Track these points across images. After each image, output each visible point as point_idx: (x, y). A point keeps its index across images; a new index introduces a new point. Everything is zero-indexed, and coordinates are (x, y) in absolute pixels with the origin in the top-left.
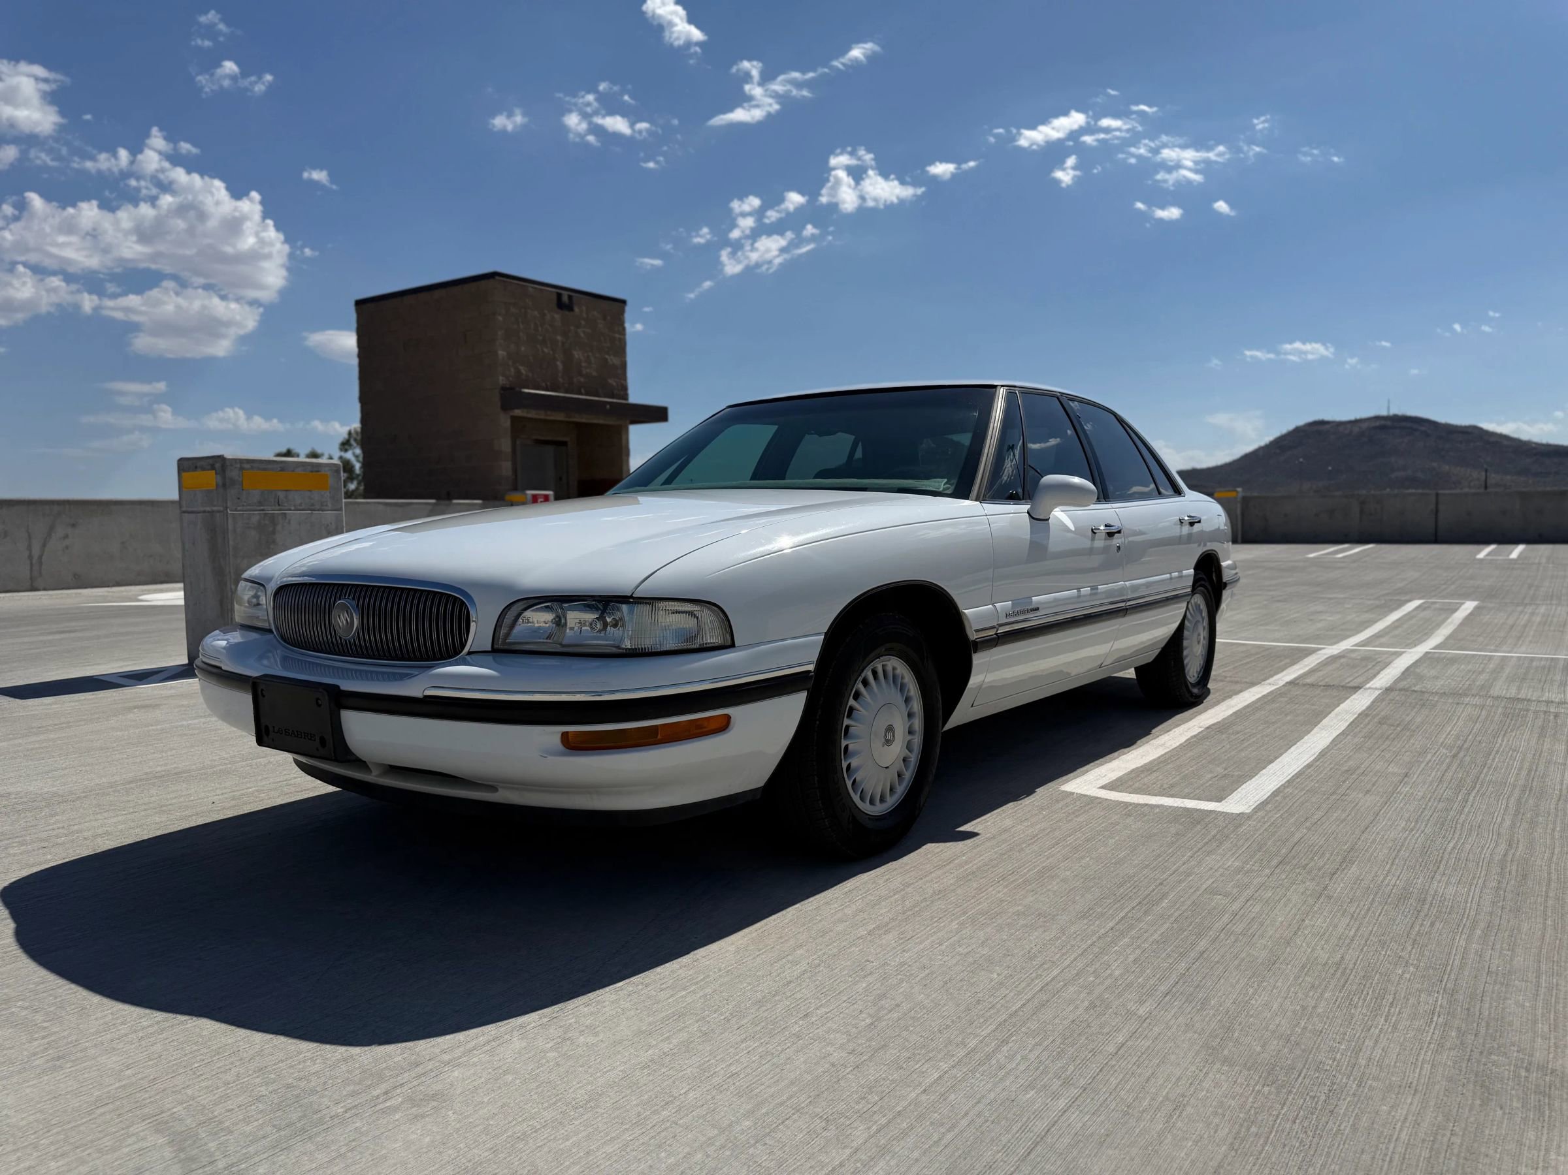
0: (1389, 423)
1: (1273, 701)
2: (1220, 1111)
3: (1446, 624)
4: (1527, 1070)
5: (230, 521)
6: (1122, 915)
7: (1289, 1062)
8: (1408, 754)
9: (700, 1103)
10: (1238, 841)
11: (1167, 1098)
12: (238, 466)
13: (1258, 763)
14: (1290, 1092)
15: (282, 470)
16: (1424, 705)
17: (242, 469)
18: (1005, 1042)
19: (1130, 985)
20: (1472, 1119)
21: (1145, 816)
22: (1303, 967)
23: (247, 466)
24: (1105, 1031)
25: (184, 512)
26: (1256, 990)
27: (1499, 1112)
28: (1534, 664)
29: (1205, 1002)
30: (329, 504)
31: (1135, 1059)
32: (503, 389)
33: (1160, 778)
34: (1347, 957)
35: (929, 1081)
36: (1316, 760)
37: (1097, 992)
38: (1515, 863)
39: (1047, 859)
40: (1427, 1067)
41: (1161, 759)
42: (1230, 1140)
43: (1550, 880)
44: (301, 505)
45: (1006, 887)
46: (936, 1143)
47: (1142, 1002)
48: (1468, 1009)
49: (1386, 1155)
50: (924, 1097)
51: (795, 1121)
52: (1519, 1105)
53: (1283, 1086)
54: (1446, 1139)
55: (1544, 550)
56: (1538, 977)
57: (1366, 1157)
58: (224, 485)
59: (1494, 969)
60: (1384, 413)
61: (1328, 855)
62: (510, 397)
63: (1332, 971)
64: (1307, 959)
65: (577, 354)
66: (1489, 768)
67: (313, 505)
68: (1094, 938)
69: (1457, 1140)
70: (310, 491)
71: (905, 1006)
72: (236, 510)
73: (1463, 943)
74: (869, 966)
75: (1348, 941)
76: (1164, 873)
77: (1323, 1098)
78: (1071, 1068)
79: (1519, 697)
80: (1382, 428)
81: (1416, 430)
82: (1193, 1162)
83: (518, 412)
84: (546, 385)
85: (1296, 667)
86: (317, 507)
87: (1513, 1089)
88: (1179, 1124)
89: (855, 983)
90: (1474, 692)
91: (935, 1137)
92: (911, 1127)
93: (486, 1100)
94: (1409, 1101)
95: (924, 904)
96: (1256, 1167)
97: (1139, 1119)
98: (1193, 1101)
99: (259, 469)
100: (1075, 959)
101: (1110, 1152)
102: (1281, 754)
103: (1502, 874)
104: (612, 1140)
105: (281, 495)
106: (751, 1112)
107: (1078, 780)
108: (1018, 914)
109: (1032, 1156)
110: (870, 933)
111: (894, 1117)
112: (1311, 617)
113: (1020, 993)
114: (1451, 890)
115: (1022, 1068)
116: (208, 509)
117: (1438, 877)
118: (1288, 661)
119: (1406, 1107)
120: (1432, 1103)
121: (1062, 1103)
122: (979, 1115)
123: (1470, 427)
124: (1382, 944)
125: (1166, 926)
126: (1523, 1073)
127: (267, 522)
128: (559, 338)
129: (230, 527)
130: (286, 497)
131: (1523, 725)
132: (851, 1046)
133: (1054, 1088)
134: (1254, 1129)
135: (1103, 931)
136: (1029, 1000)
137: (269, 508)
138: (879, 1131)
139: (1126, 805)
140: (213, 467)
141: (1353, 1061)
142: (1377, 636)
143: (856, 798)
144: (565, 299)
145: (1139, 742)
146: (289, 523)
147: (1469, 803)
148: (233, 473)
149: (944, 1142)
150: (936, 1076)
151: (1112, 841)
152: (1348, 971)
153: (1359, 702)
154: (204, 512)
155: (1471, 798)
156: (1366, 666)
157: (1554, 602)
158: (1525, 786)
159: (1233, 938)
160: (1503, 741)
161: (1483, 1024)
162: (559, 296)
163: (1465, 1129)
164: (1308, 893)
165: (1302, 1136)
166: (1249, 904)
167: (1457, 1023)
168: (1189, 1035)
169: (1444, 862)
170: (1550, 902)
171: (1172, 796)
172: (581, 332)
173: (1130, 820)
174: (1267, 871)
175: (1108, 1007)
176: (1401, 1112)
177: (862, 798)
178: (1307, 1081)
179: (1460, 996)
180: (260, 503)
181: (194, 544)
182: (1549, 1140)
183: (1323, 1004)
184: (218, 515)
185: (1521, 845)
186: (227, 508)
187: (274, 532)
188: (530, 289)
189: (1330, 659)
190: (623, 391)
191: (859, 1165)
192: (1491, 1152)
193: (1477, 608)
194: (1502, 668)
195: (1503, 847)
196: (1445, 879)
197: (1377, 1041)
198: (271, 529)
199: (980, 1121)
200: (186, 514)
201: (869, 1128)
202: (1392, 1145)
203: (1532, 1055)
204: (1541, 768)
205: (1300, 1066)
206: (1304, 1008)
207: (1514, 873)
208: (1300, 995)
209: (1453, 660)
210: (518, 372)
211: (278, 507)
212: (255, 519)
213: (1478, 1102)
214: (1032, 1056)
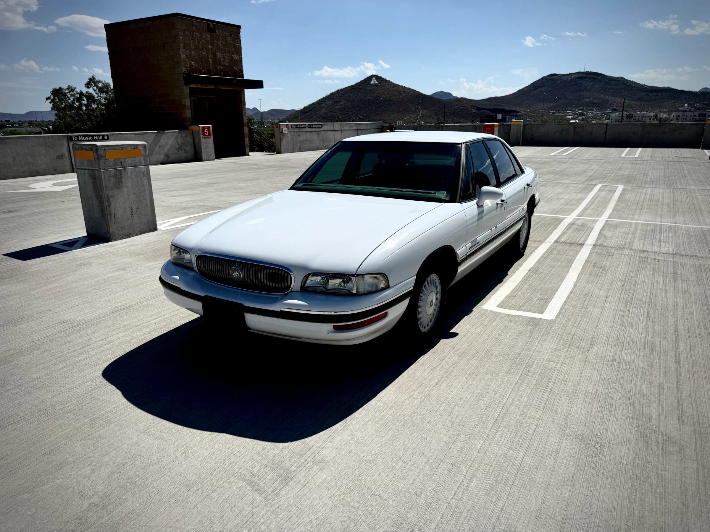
0: (584, 75)
1: (551, 253)
2: (570, 455)
3: (612, 200)
4: (658, 435)
5: (102, 173)
6: (521, 372)
7: (587, 435)
8: (606, 284)
9: (409, 459)
10: (553, 334)
11: (553, 451)
12: (103, 149)
13: (552, 291)
14: (589, 446)
15: (122, 149)
16: (609, 255)
17: (105, 150)
18: (497, 431)
19: (530, 405)
20: (644, 454)
21: (517, 322)
22: (585, 394)
23: (107, 148)
24: (528, 425)
25: (78, 169)
26: (572, 405)
27: (651, 451)
28: (649, 228)
29: (556, 411)
30: (143, 163)
31: (540, 436)
32: (184, 74)
33: (518, 300)
34: (599, 390)
35: (478, 448)
36: (573, 289)
37: (521, 408)
38: (649, 343)
39: (487, 345)
40: (629, 435)
41: (516, 289)
42: (574, 466)
43: (661, 351)
44: (131, 164)
45: (477, 360)
46: (489, 471)
47: (536, 412)
48: (639, 411)
49: (620, 469)
50: (479, 454)
51: (442, 465)
52: (657, 448)
53: (586, 444)
54: (637, 462)
55: (649, 150)
56: (659, 396)
57: (615, 470)
58: (98, 158)
59: (645, 393)
60: (582, 71)
61: (585, 341)
62: (189, 78)
63: (594, 396)
64: (586, 391)
65: (218, 55)
66: (636, 292)
67: (136, 164)
68: (514, 384)
69: (640, 462)
70: (134, 157)
71: (460, 417)
72: (104, 169)
73: (635, 382)
74: (442, 399)
75: (598, 382)
76: (530, 351)
77: (599, 448)
78: (521, 441)
79: (644, 249)
80: (581, 78)
81: (596, 79)
82: (565, 474)
83: (192, 86)
84: (205, 71)
85: (556, 230)
86: (138, 164)
87: (655, 442)
88: (558, 460)
89: (440, 407)
90: (627, 247)
91: (488, 469)
92: (479, 466)
93: (339, 461)
94: (625, 448)
95: (451, 369)
96: (584, 475)
97: (546, 459)
98: (561, 451)
99: (112, 149)
100: (510, 394)
101: (541, 472)
102: (560, 285)
103: (645, 349)
104: (388, 475)
105: (123, 160)
106: (427, 463)
107: (488, 303)
108: (485, 373)
109: (518, 475)
110: (437, 383)
111: (473, 463)
112: (557, 197)
113: (496, 409)
114: (629, 357)
115: (506, 441)
116: (91, 168)
117: (624, 351)
118: (552, 227)
119: (624, 450)
120: (632, 449)
121: (522, 454)
122: (498, 460)
123: (620, 77)
124: (609, 383)
125: (537, 377)
126: (657, 436)
127: (118, 173)
128: (210, 46)
129: (103, 177)
130: (125, 161)
131: (646, 267)
132: (448, 434)
133: (518, 449)
134: (581, 461)
135: (516, 381)
136: (500, 413)
137: (118, 167)
138: (469, 468)
139: (509, 315)
140: (91, 149)
141: (606, 434)
142: (585, 209)
143: (420, 327)
144: (212, 26)
145: (504, 280)
146: (127, 173)
147: (631, 312)
148: (101, 152)
149: (491, 471)
150: (480, 445)
151: (508, 335)
152: (600, 396)
153: (584, 253)
154: (89, 169)
155: (631, 309)
156: (584, 230)
157: (654, 186)
158: (649, 302)
159: (560, 382)
160: (640, 276)
161: (644, 416)
162: (209, 24)
163: (642, 458)
164: (582, 360)
165: (595, 463)
166: (562, 367)
167: (636, 416)
168: (554, 425)
169: (625, 343)
170: (661, 362)
171: (524, 311)
172: (219, 43)
173: (512, 324)
174: (566, 350)
175: (526, 415)
176: (623, 452)
177: (422, 327)
178: (593, 442)
179: (636, 406)
180: (114, 165)
181: (85, 183)
182: (666, 461)
183: (594, 410)
184: (96, 171)
185: (650, 334)
186: (100, 169)
187: (121, 178)
188: (195, 22)
189: (569, 226)
190: (240, 73)
191: (468, 481)
192: (650, 466)
193: (624, 190)
194: (636, 231)
195: (644, 335)
196: (626, 351)
197: (612, 425)
198: (120, 176)
199: (499, 463)
200: (80, 170)
201: (466, 467)
202: (622, 465)
203: (659, 429)
204: (654, 292)
205: (590, 436)
206: (588, 412)
207: (649, 347)
208: (586, 406)
209: (617, 226)
210: (191, 64)
211: (122, 166)
212: (113, 173)
213: (645, 448)
214: (508, 436)
